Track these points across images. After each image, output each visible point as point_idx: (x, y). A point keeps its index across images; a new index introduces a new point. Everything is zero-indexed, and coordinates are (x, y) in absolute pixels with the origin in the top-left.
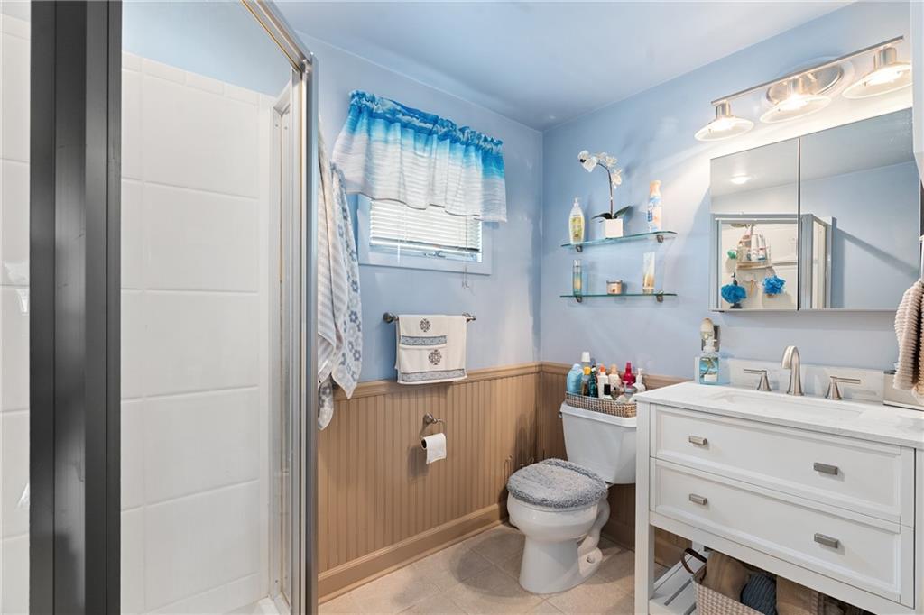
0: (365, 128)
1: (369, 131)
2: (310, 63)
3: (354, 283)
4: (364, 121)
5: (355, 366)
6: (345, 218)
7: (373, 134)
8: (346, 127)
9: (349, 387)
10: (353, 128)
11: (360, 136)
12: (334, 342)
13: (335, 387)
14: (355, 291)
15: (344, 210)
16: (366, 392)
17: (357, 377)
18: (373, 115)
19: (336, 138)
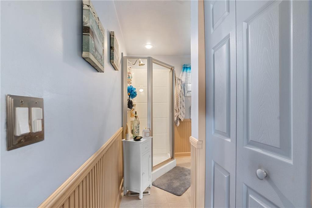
0: (185, 71)
1: (186, 71)
2: (173, 68)
3: (183, 100)
4: (185, 70)
5: (184, 116)
6: (182, 88)
7: (187, 71)
8: (182, 71)
9: (182, 120)
10: (184, 71)
11: (185, 72)
12: (178, 110)
13: (180, 119)
14: (184, 102)
15: (182, 87)
16: (185, 121)
17: (184, 117)
18: (187, 68)
19: (180, 73)
